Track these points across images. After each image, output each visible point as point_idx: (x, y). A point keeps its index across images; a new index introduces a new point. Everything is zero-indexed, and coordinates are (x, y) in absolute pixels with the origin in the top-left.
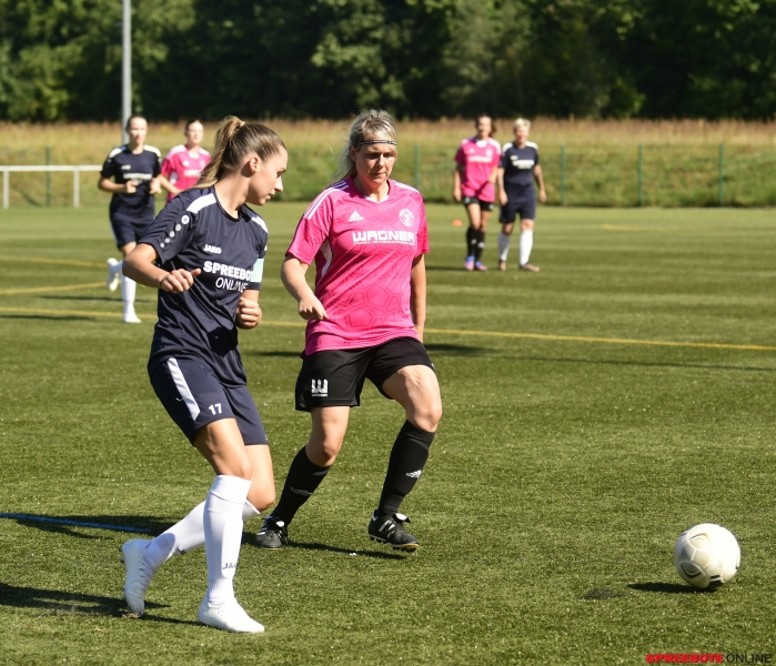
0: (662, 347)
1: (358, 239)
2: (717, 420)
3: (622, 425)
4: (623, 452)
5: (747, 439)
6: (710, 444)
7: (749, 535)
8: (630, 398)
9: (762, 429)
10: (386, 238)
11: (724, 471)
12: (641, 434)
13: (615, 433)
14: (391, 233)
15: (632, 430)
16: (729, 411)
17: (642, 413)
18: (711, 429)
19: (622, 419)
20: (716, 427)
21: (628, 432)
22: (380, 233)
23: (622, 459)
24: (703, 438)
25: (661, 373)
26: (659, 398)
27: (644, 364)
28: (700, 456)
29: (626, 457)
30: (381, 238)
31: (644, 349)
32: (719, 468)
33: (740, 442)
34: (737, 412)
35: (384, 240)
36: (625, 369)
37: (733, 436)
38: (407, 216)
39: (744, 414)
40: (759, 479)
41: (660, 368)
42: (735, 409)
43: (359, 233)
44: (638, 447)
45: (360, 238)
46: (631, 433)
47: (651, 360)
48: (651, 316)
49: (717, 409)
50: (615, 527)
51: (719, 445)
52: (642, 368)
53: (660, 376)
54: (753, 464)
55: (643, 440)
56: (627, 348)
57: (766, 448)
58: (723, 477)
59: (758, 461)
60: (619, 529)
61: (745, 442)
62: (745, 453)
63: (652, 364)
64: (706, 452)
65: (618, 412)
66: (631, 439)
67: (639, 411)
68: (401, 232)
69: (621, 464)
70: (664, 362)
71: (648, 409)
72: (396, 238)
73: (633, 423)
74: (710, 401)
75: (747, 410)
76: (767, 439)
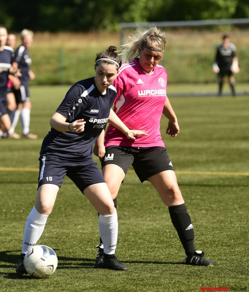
0: (30, 172)
1: (141, 94)
2: (66, 216)
3: (8, 221)
4: (9, 238)
5: (84, 227)
6: (62, 231)
7: (88, 286)
8: (12, 204)
9: (93, 220)
10: (154, 94)
11: (71, 247)
12: (20, 226)
13: (4, 226)
14: (156, 91)
15: (14, 224)
16: (72, 210)
17: (20, 213)
18: (62, 221)
19: (8, 218)
20: (65, 220)
21: (12, 225)
22: (152, 91)
23: (9, 242)
24: (58, 227)
25: (30, 188)
26: (30, 204)
27: (19, 183)
28: (56, 238)
29: (11, 240)
30: (152, 94)
31: (20, 174)
32: (68, 245)
33: (80, 229)
34: (78, 210)
35: (153, 95)
36: (9, 186)
37: (76, 225)
38: (162, 81)
39: (82, 211)
40: (92, 251)
41: (29, 185)
42: (76, 209)
43: (142, 91)
44: (18, 234)
45: (142, 94)
46: (14, 226)
47: (24, 180)
48: (22, 153)
49: (65, 209)
50: (6, 285)
51: (67, 231)
52: (19, 185)
53: (30, 190)
54: (88, 242)
55: (21, 230)
56: (9, 173)
57: (96, 232)
58: (71, 251)
59: (92, 240)
60: (9, 286)
61: (83, 229)
62: (83, 235)
63: (25, 183)
64: (59, 236)
65: (6, 213)
66: (14, 230)
67: (18, 212)
68: (160, 90)
69: (9, 245)
70: (32, 181)
71: (23, 211)
72: (159, 94)
73: (15, 219)
74: (61, 204)
75: (83, 209)
76: (96, 226)
